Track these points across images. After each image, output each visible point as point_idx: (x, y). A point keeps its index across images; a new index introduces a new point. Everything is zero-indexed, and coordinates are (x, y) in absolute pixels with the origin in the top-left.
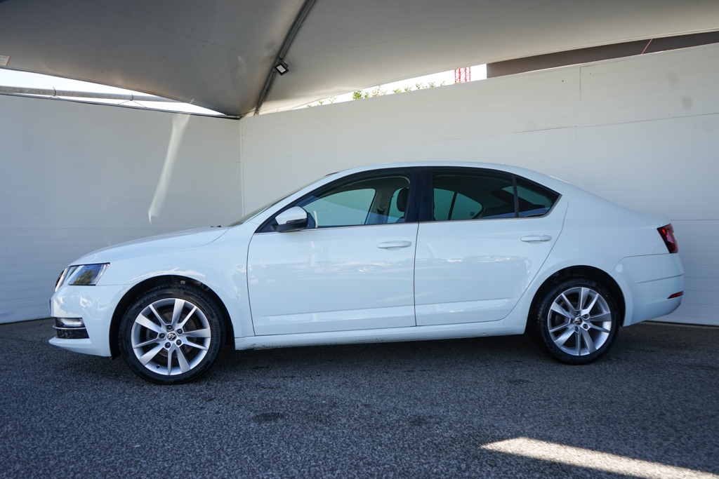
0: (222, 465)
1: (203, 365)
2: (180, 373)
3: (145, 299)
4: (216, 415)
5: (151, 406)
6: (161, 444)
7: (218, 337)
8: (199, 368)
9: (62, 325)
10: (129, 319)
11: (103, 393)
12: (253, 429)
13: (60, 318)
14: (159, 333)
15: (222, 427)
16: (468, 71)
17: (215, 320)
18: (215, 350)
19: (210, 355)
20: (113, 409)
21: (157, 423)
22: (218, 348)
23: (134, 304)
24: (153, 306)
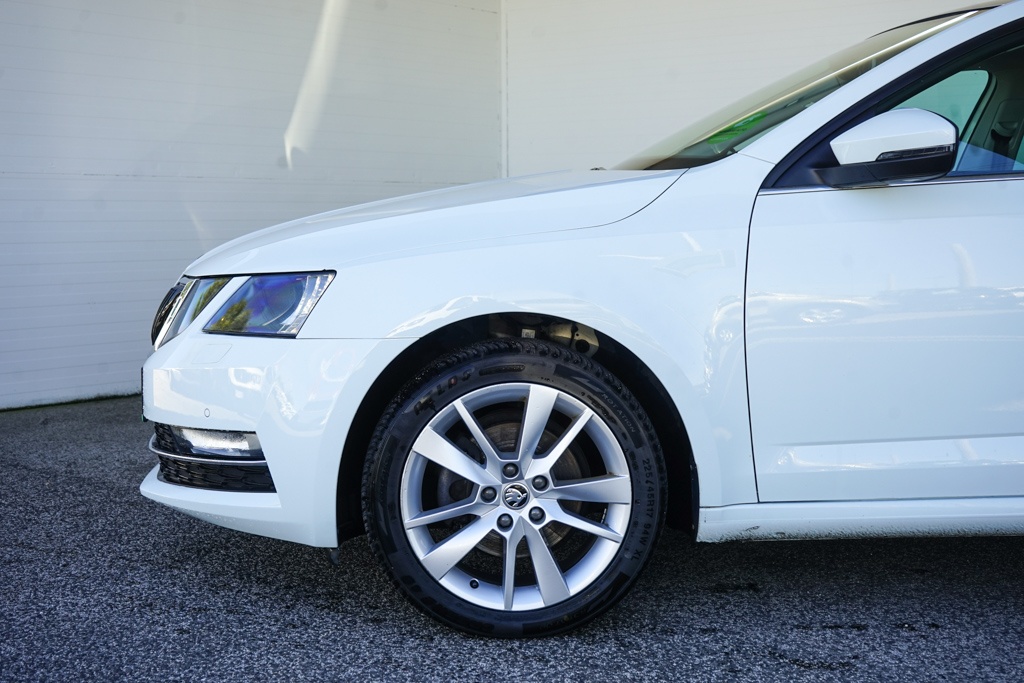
1: (606, 584)
2: (540, 604)
3: (444, 382)
7: (651, 503)
8: (596, 594)
9: (187, 448)
10: (394, 443)
13: (180, 429)
14: (482, 485)
17: (646, 453)
18: (643, 541)
19: (628, 556)
22: (652, 537)
23: (408, 397)
24: (466, 404)
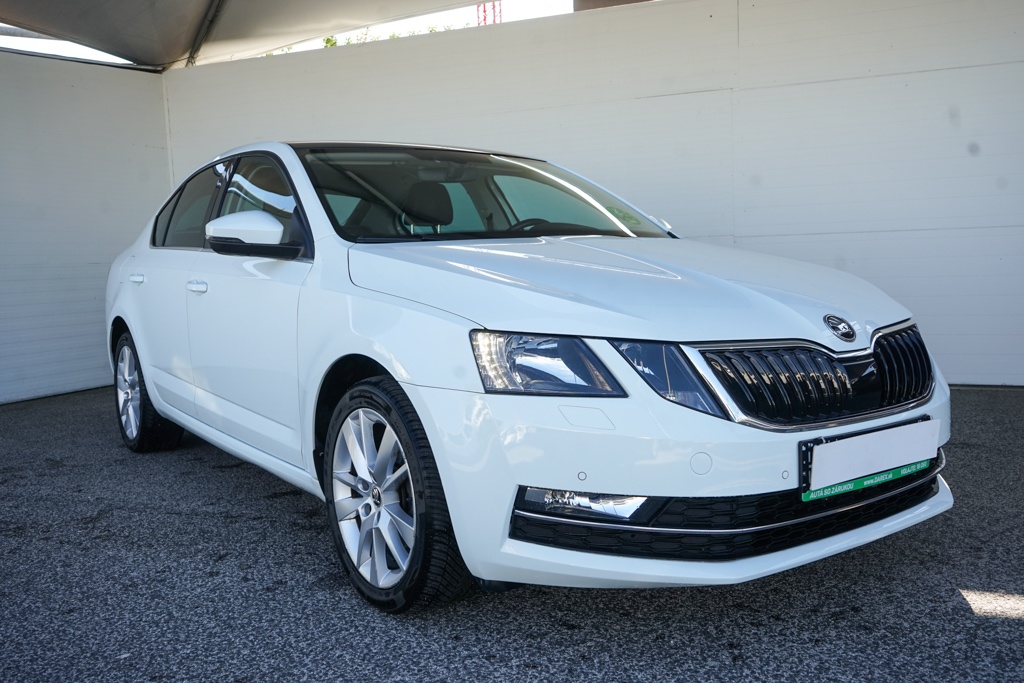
0: (304, 674)
4: (244, 584)
5: (114, 578)
6: (169, 647)
11: (9, 564)
12: (325, 603)
15: (267, 605)
16: (497, 9)
20: (43, 591)
21: (143, 610)
